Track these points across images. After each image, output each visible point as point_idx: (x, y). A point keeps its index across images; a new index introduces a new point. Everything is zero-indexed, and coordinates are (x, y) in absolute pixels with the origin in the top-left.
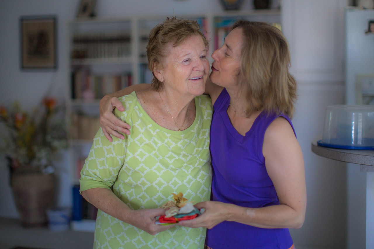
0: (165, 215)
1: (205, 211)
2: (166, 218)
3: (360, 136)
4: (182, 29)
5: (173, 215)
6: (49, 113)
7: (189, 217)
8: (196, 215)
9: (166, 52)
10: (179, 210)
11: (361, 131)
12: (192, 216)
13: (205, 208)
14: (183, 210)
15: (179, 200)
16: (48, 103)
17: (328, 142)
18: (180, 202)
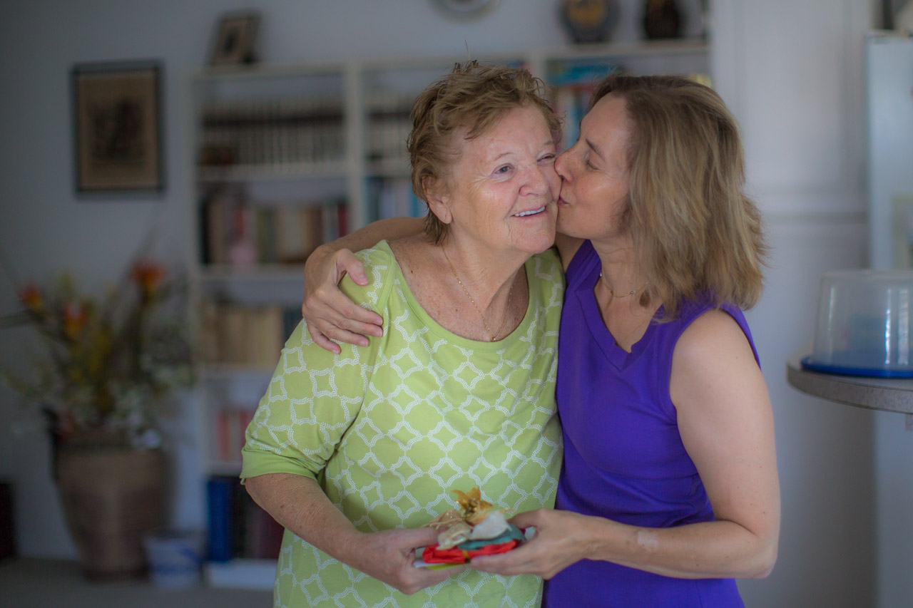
0: (437, 545)
1: (536, 534)
2: (440, 551)
3: (904, 345)
4: (490, 94)
5: (456, 543)
6: (146, 299)
7: (496, 547)
8: (514, 544)
9: (453, 151)
10: (472, 531)
11: (906, 332)
12: (505, 545)
13: (535, 526)
14: (482, 531)
15: (471, 506)
16: (143, 275)
17: (828, 361)
18: (472, 512)
